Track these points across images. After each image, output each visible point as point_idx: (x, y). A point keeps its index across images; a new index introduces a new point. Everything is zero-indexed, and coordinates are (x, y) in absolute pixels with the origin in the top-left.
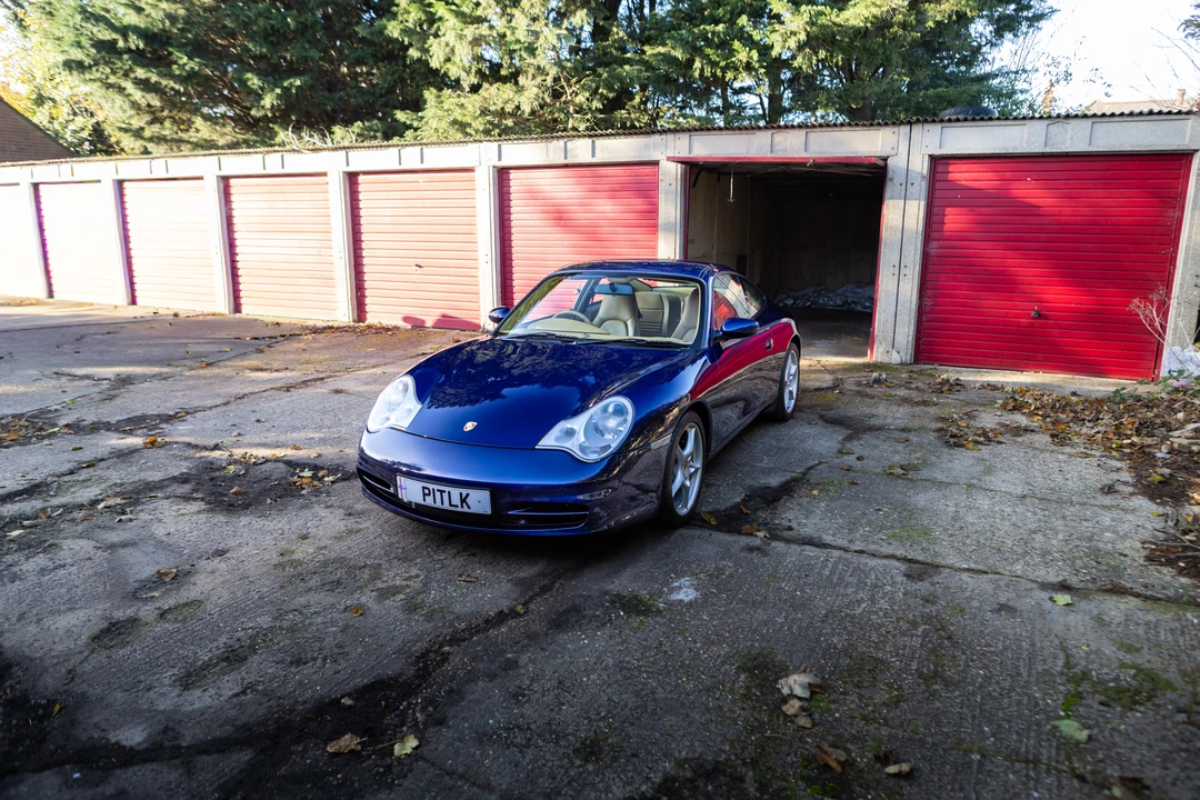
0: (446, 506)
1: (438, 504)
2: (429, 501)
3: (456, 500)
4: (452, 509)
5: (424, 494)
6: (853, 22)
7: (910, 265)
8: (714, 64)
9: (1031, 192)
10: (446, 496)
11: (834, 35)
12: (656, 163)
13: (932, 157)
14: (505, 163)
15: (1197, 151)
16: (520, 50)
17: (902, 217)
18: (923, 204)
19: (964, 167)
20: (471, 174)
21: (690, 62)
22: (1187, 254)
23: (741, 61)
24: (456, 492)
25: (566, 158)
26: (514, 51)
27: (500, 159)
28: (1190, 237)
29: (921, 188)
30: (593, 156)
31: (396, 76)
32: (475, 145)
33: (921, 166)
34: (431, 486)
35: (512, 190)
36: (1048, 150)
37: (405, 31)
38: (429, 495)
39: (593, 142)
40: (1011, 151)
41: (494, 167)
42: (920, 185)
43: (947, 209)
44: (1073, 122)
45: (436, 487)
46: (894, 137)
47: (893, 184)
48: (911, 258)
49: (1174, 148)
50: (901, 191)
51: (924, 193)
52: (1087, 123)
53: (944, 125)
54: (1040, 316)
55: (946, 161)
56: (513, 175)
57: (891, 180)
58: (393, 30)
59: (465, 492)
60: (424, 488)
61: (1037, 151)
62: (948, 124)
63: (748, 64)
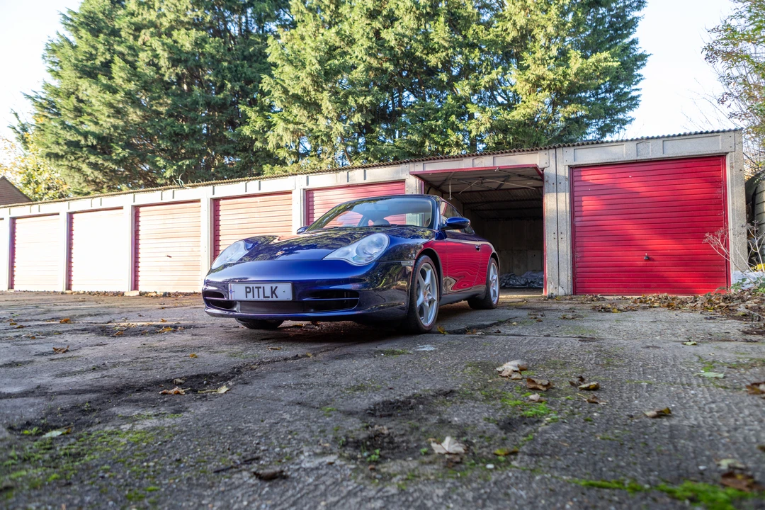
0: (261, 298)
1: (256, 298)
2: (250, 297)
3: (268, 293)
4: (265, 300)
5: (247, 292)
6: (517, 118)
7: (564, 232)
8: (437, 143)
9: (634, 184)
10: (261, 290)
11: (507, 125)
12: (403, 181)
13: (571, 168)
14: (311, 186)
15: (727, 153)
16: (322, 135)
17: (555, 204)
18: (568, 194)
19: (590, 172)
20: (290, 195)
21: (423, 143)
22: (733, 214)
23: (452, 141)
24: (268, 287)
25: (348, 181)
26: (318, 136)
27: (308, 184)
28: (733, 203)
29: (566, 185)
30: (365, 179)
31: (247, 159)
32: (293, 177)
33: (564, 172)
34: (251, 286)
35: (315, 203)
36: (639, 158)
37: (253, 131)
38: (249, 292)
39: (365, 171)
40: (617, 160)
41: (304, 189)
42: (565, 184)
43: (584, 198)
44: (652, 141)
45: (255, 285)
46: (547, 157)
47: (549, 184)
48: (564, 227)
49: (714, 152)
50: (553, 188)
51: (568, 188)
52: (660, 141)
53: (575, 148)
54: (649, 259)
55: (579, 169)
56: (316, 194)
57: (547, 181)
58: (246, 131)
59: (274, 286)
60: (246, 288)
61: (633, 159)
62: (578, 147)
63: (457, 142)
